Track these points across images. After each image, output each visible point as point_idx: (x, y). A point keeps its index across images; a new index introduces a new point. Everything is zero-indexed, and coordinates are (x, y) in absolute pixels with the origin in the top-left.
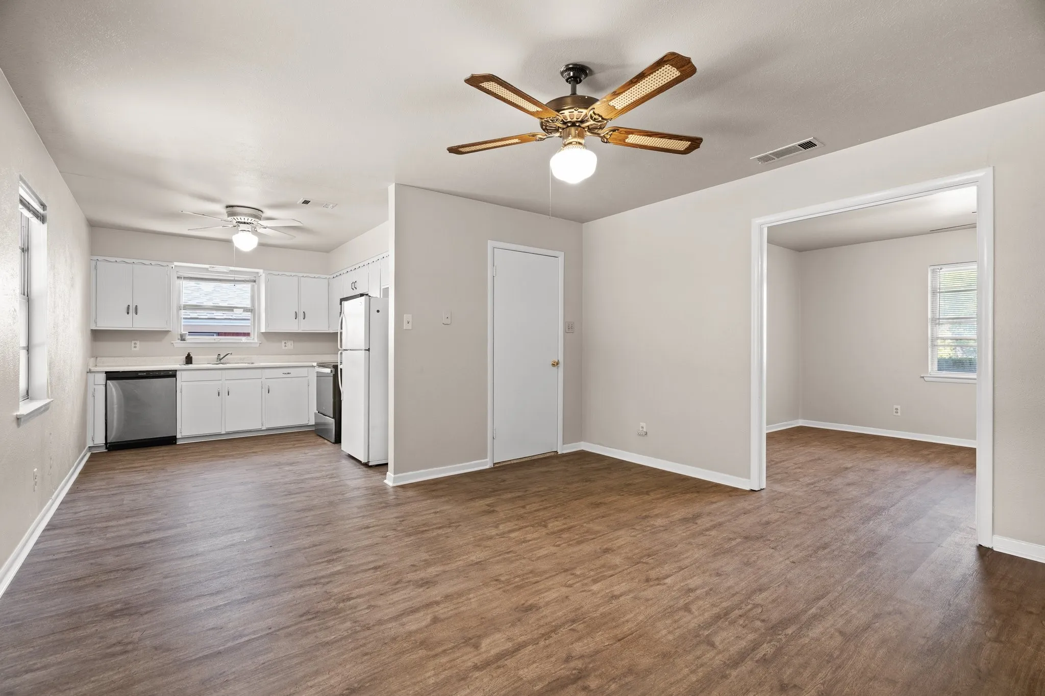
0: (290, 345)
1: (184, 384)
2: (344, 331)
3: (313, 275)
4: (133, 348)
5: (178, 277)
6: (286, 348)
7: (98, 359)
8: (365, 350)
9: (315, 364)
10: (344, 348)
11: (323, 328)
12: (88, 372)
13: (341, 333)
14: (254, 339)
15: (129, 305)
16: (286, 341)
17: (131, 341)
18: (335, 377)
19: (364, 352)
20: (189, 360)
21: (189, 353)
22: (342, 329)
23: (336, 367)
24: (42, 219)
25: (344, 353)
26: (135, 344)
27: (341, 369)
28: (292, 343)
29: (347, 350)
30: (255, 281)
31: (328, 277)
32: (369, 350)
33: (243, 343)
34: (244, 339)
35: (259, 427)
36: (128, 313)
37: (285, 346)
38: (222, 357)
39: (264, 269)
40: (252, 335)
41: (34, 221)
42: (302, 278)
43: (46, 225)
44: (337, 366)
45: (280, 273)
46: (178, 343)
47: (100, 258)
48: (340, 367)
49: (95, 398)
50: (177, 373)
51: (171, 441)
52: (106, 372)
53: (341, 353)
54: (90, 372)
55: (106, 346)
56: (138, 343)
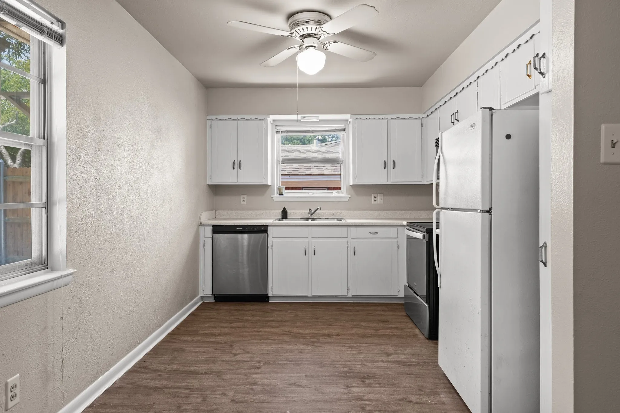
0: (380, 199)
1: (274, 240)
2: (442, 182)
3: (403, 116)
4: (242, 201)
5: (277, 132)
6: (376, 202)
7: (217, 211)
8: (483, 211)
9: (405, 223)
10: (442, 205)
11: (415, 179)
12: (199, 225)
13: (438, 185)
14: (344, 193)
15: (234, 161)
16: (376, 195)
17: (241, 196)
18: (429, 245)
19: (479, 214)
20: (285, 215)
21: (284, 207)
22: (438, 178)
23: (430, 231)
24: (60, 39)
25: (442, 213)
26: (244, 198)
27: (438, 236)
28: (383, 198)
29: (446, 209)
30: (344, 130)
31: (421, 116)
32: (490, 211)
33: (333, 197)
34: (335, 193)
35: (344, 293)
36: (234, 168)
37: (375, 200)
38: (313, 211)
39: (352, 114)
40: (342, 189)
41: (50, 43)
42: (391, 120)
43: (65, 47)
44: (432, 230)
45: (368, 117)
46: (277, 198)
47: (214, 117)
48: (435, 232)
49: (205, 249)
50: (269, 228)
51: (264, 298)
52: (214, 226)
53: (438, 214)
54: (201, 225)
55: (225, 200)
56: (246, 196)
